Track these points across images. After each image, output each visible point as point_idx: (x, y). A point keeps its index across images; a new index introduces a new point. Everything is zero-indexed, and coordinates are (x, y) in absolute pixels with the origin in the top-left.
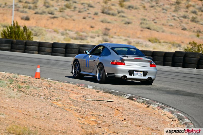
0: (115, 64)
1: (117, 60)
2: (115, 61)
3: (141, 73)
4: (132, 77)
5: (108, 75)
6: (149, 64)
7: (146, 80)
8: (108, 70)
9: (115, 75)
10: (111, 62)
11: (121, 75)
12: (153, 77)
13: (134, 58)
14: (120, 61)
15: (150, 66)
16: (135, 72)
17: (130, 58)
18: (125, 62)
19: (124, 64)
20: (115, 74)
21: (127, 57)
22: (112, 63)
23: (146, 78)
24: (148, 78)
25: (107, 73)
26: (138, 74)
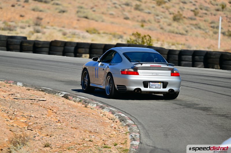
0: (126, 73)
1: (128, 69)
2: (126, 70)
3: (160, 84)
4: (148, 89)
5: (118, 88)
6: (170, 72)
7: (167, 92)
8: (117, 81)
9: (126, 88)
10: (121, 71)
11: (133, 88)
12: (175, 89)
13: (149, 66)
14: (132, 70)
15: (172, 75)
16: (151, 83)
17: (144, 65)
18: (139, 71)
19: (137, 74)
21: (140, 64)
22: (123, 72)
23: (167, 90)
24: (169, 90)
25: (117, 85)
26: (156, 86)
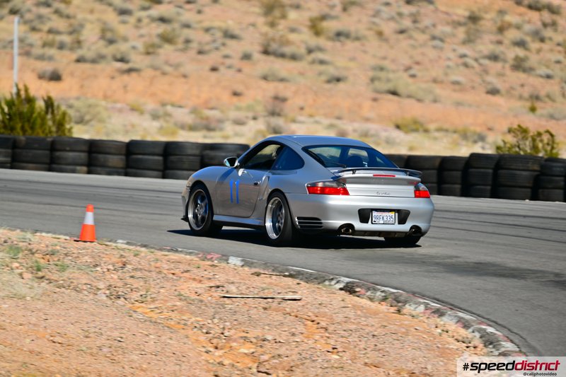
0: (319, 192)
1: (324, 182)
2: (320, 185)
3: (392, 214)
4: (368, 226)
5: (299, 223)
6: (411, 188)
7: (406, 233)
8: (300, 208)
9: (321, 223)
10: (308, 187)
11: (337, 223)
12: (422, 225)
13: (371, 175)
14: (334, 185)
15: (416, 196)
16: (375, 213)
17: (359, 174)
18: (348, 186)
19: (346, 192)
20: (322, 221)
21: (352, 172)
22: (312, 189)
23: (406, 227)
24: (412, 228)
25: (298, 218)
26: (385, 218)
